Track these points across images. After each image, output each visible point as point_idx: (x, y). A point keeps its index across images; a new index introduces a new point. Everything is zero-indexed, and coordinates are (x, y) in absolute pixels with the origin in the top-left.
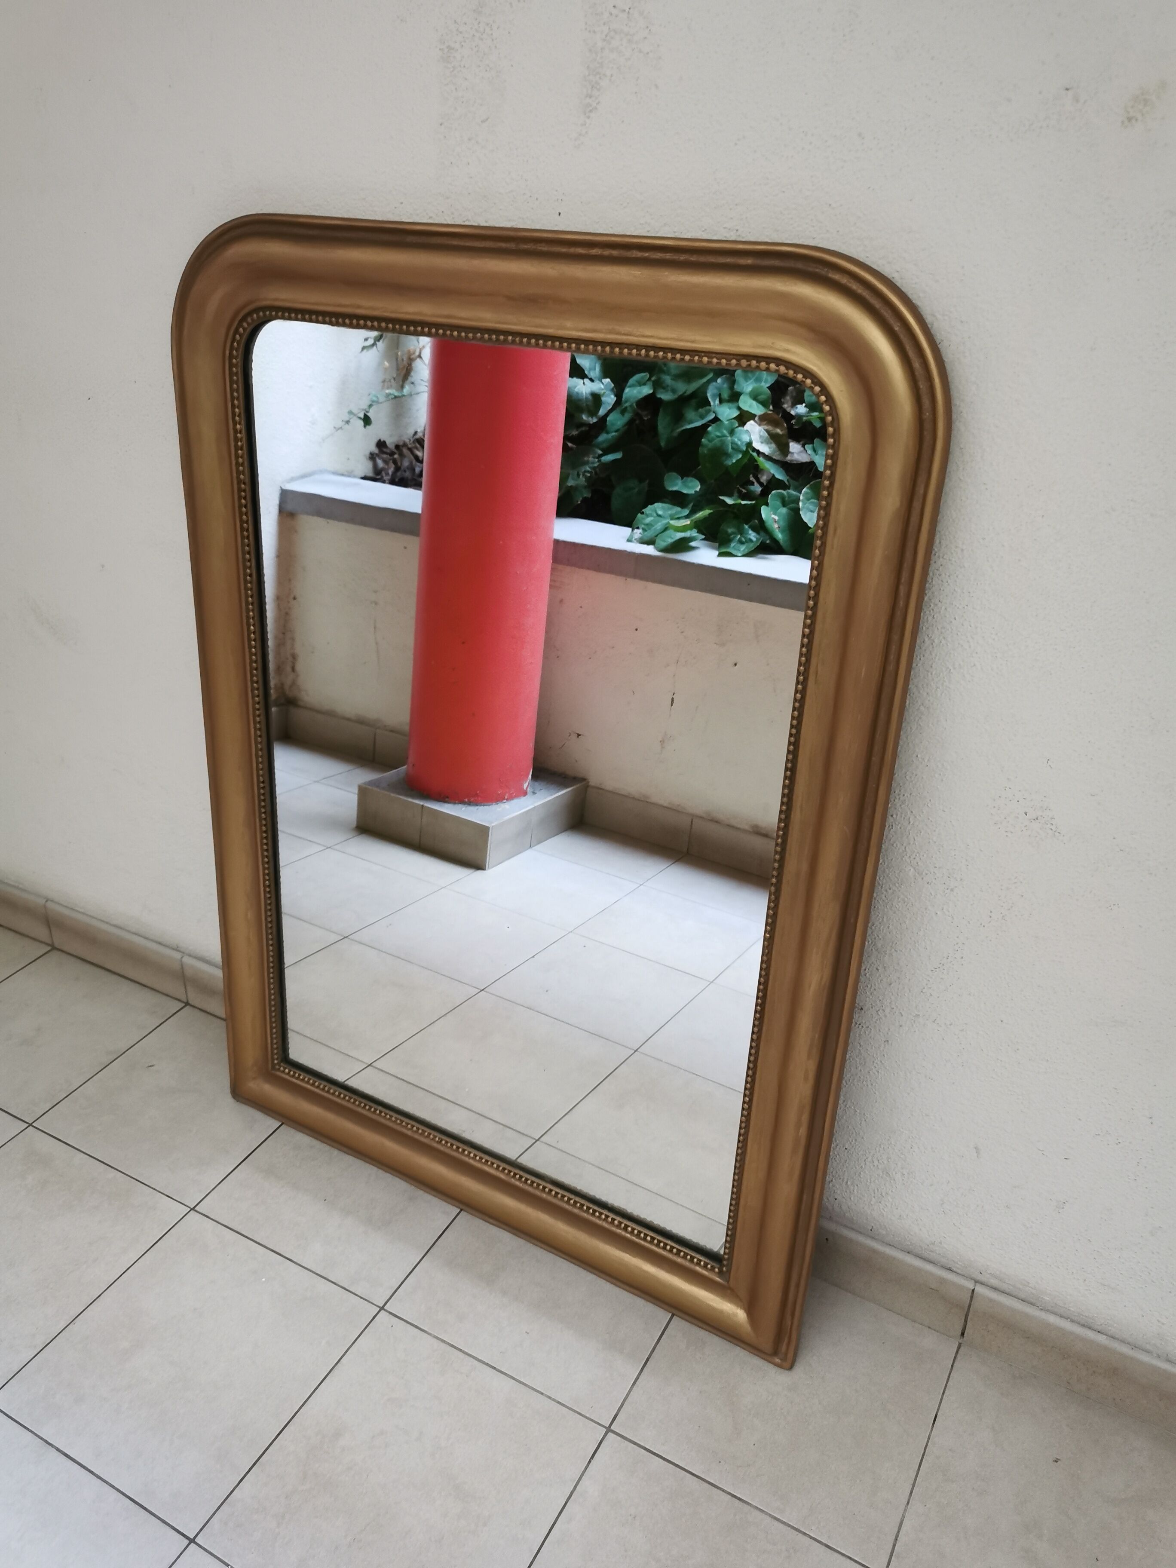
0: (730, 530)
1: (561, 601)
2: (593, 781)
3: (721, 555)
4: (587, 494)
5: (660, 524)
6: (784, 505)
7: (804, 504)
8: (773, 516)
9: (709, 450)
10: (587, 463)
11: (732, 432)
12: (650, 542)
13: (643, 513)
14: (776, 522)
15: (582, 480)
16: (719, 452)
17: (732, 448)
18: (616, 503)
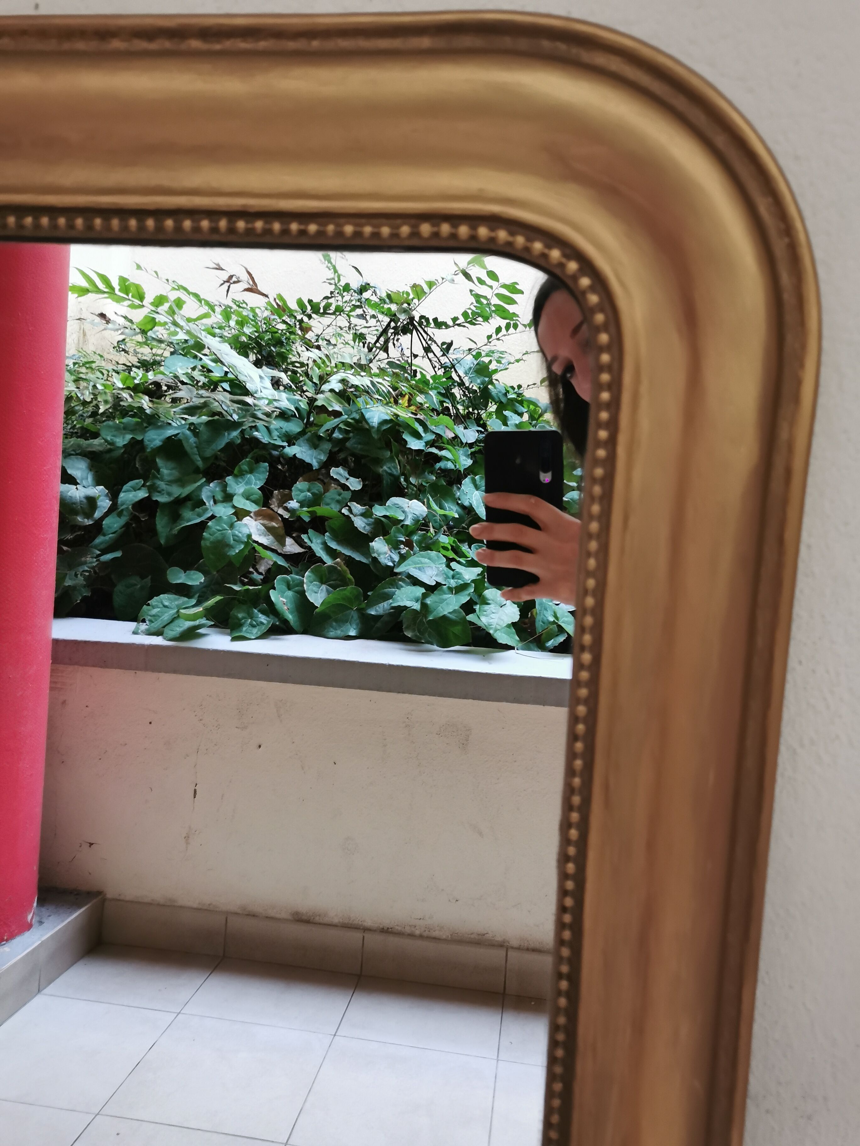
0: (240, 615)
1: (64, 702)
2: (110, 894)
3: (234, 639)
4: (87, 593)
5: (166, 614)
6: (289, 589)
7: (308, 586)
8: (281, 599)
9: (211, 543)
10: (85, 563)
11: (232, 526)
12: (158, 633)
13: (148, 605)
14: (284, 604)
15: (81, 580)
16: (222, 545)
17: (234, 540)
18: (118, 599)
